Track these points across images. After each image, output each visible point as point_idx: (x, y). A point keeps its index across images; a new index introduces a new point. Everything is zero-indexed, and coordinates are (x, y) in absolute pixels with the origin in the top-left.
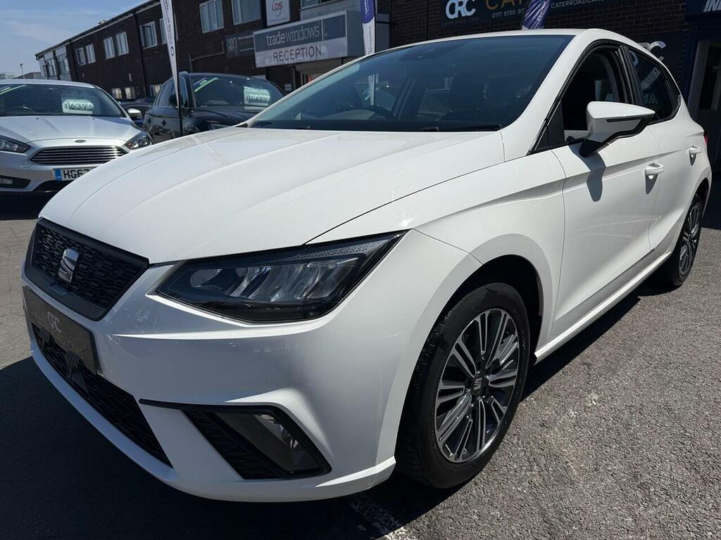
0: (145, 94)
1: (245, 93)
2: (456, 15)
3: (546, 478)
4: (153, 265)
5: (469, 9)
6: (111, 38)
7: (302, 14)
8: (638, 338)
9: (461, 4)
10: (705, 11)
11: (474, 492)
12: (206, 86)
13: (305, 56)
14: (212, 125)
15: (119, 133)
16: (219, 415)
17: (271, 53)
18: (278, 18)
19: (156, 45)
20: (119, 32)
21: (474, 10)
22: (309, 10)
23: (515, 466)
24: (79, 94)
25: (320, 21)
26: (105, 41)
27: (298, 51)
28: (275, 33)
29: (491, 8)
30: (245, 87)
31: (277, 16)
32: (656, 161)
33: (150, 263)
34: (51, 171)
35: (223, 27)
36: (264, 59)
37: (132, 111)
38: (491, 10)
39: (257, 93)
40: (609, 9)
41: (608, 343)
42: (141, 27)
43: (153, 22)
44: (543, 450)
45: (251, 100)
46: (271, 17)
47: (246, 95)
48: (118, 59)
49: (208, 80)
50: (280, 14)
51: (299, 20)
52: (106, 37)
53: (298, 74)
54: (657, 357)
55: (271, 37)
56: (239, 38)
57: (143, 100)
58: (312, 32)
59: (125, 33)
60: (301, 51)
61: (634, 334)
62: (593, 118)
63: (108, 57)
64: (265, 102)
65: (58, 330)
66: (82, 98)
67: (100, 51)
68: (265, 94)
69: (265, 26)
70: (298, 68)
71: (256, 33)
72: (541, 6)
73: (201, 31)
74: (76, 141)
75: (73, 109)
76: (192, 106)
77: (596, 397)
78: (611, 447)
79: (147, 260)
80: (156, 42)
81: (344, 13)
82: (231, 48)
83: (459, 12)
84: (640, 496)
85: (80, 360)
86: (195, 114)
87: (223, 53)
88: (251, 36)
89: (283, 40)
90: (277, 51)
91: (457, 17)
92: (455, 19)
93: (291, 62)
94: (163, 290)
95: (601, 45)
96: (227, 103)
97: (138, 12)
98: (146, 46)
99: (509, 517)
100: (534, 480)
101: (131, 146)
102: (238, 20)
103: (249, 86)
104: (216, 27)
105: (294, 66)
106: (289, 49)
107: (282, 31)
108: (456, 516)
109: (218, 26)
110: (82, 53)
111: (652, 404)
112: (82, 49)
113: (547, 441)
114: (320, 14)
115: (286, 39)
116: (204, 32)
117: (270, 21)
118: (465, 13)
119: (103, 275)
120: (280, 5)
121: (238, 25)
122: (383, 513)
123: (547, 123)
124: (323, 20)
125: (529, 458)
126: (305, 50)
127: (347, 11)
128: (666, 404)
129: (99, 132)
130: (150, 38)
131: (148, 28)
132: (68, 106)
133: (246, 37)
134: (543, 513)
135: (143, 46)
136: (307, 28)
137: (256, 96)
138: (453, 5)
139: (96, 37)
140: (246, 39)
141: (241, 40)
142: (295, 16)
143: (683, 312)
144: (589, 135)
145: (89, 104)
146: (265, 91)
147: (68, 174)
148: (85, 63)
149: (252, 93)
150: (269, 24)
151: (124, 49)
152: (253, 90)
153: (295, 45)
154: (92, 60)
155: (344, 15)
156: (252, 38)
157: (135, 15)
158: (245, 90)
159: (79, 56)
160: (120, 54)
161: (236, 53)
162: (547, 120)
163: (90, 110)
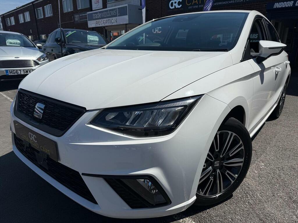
0: (38, 38)
1: (88, 38)
2: (173, 7)
3: (255, 200)
4: (88, 111)
5: (179, 5)
6: (22, 14)
7: (108, 5)
8: (270, 139)
9: (175, 3)
10: (274, 8)
11: (226, 208)
12: (71, 34)
13: (110, 23)
14: (76, 51)
15: (34, 54)
16: (121, 179)
17: (95, 21)
18: (98, 7)
19: (42, 17)
20: (26, 11)
21: (181, 5)
22: (110, 4)
23: (240, 196)
24: (14, 37)
25: (116, 8)
26: (19, 15)
27: (107, 21)
28: (97, 13)
29: (188, 5)
30: (88, 35)
31: (97, 6)
32: (278, 66)
33: (87, 110)
34: (4, 71)
35: (73, 10)
36: (92, 24)
37: (38, 45)
38: (188, 6)
39: (93, 38)
40: (236, 6)
41: (259, 141)
42: (36, 9)
43: (41, 8)
44: (249, 188)
45: (90, 41)
46: (94, 6)
47: (88, 39)
48: (25, 23)
49: (72, 32)
50: (98, 6)
51: (106, 8)
52: (20, 13)
53: (106, 30)
54: (281, 146)
55: (95, 15)
56: (80, 15)
57: (38, 41)
58: (113, 13)
59: (28, 12)
60: (108, 21)
61: (268, 137)
62: (263, 47)
63: (20, 22)
64: (96, 42)
65: (34, 140)
66: (15, 39)
67: (17, 20)
68: (96, 38)
69: (92, 10)
70: (106, 28)
71: (88, 13)
72: (209, 4)
73: (63, 12)
74: (15, 58)
75: (11, 44)
76: (66, 43)
77: (263, 164)
78: (276, 186)
79: (85, 108)
80: (43, 16)
81: (127, 5)
82: (76, 19)
83: (175, 6)
84: (295, 206)
85: (48, 155)
86: (67, 46)
87: (73, 21)
88: (86, 14)
89: (100, 16)
90: (98, 21)
91: (174, 8)
92: (173, 9)
93: (103, 25)
94: (93, 122)
95: (258, 17)
96: (80, 42)
97: (34, 3)
98: (38, 18)
99: (245, 219)
100: (250, 202)
101: (40, 60)
102: (80, 8)
103: (90, 35)
104: (70, 10)
105: (104, 27)
106: (103, 20)
107: (100, 12)
108: (222, 220)
109: (71, 10)
110: (9, 21)
111: (286, 166)
112: (9, 19)
113: (249, 184)
114: (115, 6)
115: (101, 16)
116: (64, 12)
117: (94, 8)
118: (177, 6)
119: (60, 115)
120: (98, 2)
121: (79, 10)
122: (189, 220)
123: (245, 49)
124: (118, 8)
125: (245, 192)
126: (110, 21)
127: (128, 5)
128: (292, 166)
129: (25, 54)
130: (40, 14)
131: (39, 10)
132: (9, 42)
133: (83, 15)
134: (258, 216)
135: (37, 17)
136: (111, 11)
137: (93, 39)
138: (172, 3)
139: (15, 13)
140: (84, 16)
141: (81, 16)
142: (105, 6)
143: (284, 128)
144: (260, 54)
145: (18, 42)
146: (96, 37)
147: (12, 72)
148: (10, 25)
149: (91, 38)
150: (93, 9)
151: (28, 19)
152: (91, 36)
153: (105, 18)
154: (13, 23)
155: (127, 6)
156: (86, 15)
157: (33, 4)
158: (88, 37)
159: (7, 21)
160: (26, 21)
161: (79, 22)
162: (245, 48)
163: (19, 44)
